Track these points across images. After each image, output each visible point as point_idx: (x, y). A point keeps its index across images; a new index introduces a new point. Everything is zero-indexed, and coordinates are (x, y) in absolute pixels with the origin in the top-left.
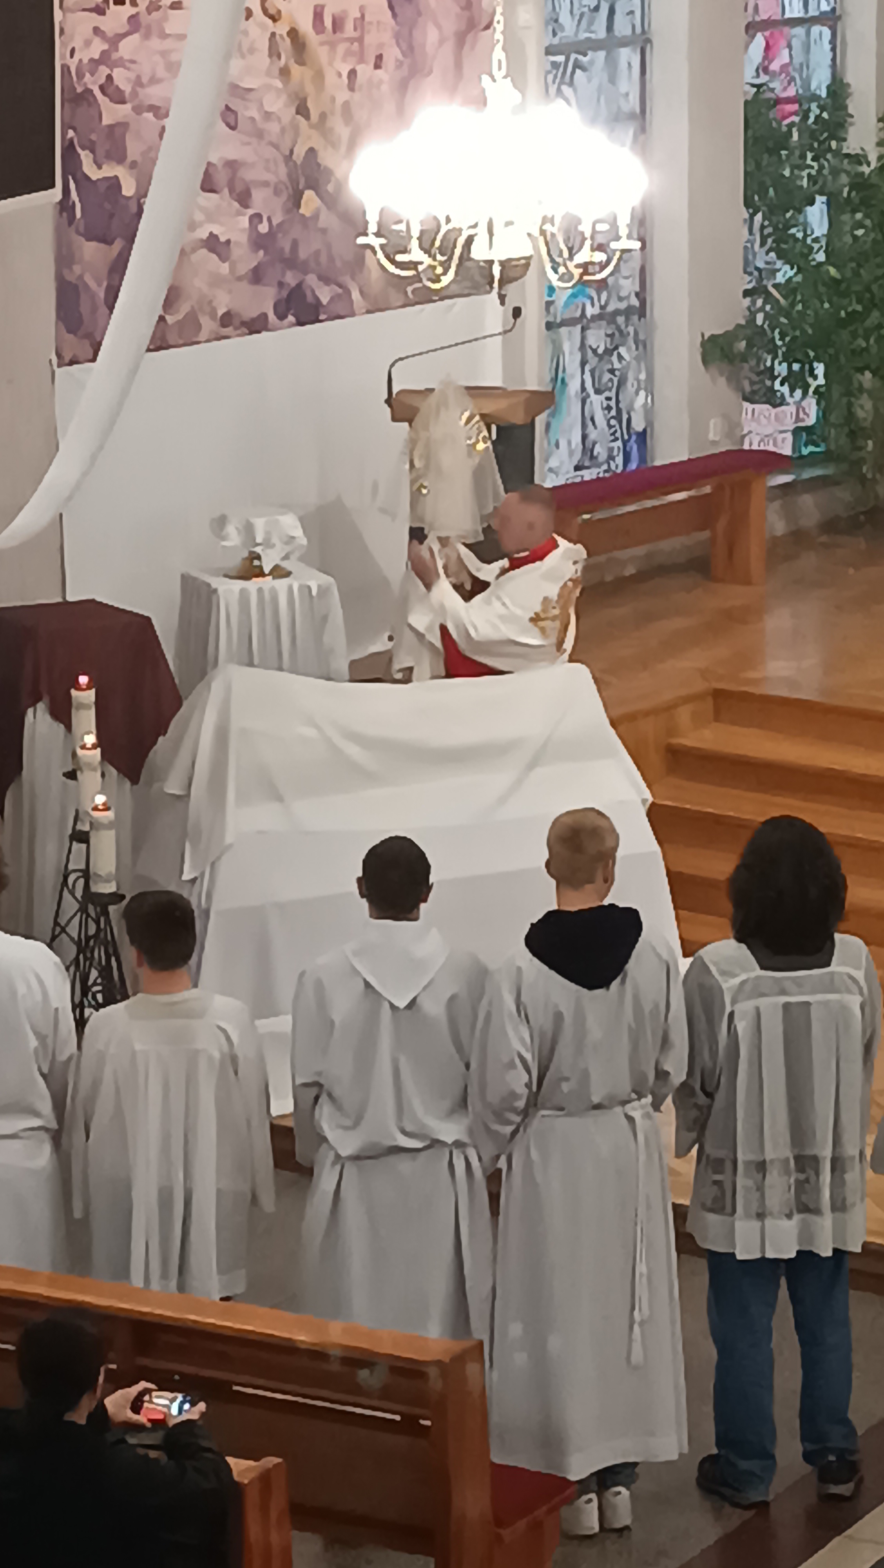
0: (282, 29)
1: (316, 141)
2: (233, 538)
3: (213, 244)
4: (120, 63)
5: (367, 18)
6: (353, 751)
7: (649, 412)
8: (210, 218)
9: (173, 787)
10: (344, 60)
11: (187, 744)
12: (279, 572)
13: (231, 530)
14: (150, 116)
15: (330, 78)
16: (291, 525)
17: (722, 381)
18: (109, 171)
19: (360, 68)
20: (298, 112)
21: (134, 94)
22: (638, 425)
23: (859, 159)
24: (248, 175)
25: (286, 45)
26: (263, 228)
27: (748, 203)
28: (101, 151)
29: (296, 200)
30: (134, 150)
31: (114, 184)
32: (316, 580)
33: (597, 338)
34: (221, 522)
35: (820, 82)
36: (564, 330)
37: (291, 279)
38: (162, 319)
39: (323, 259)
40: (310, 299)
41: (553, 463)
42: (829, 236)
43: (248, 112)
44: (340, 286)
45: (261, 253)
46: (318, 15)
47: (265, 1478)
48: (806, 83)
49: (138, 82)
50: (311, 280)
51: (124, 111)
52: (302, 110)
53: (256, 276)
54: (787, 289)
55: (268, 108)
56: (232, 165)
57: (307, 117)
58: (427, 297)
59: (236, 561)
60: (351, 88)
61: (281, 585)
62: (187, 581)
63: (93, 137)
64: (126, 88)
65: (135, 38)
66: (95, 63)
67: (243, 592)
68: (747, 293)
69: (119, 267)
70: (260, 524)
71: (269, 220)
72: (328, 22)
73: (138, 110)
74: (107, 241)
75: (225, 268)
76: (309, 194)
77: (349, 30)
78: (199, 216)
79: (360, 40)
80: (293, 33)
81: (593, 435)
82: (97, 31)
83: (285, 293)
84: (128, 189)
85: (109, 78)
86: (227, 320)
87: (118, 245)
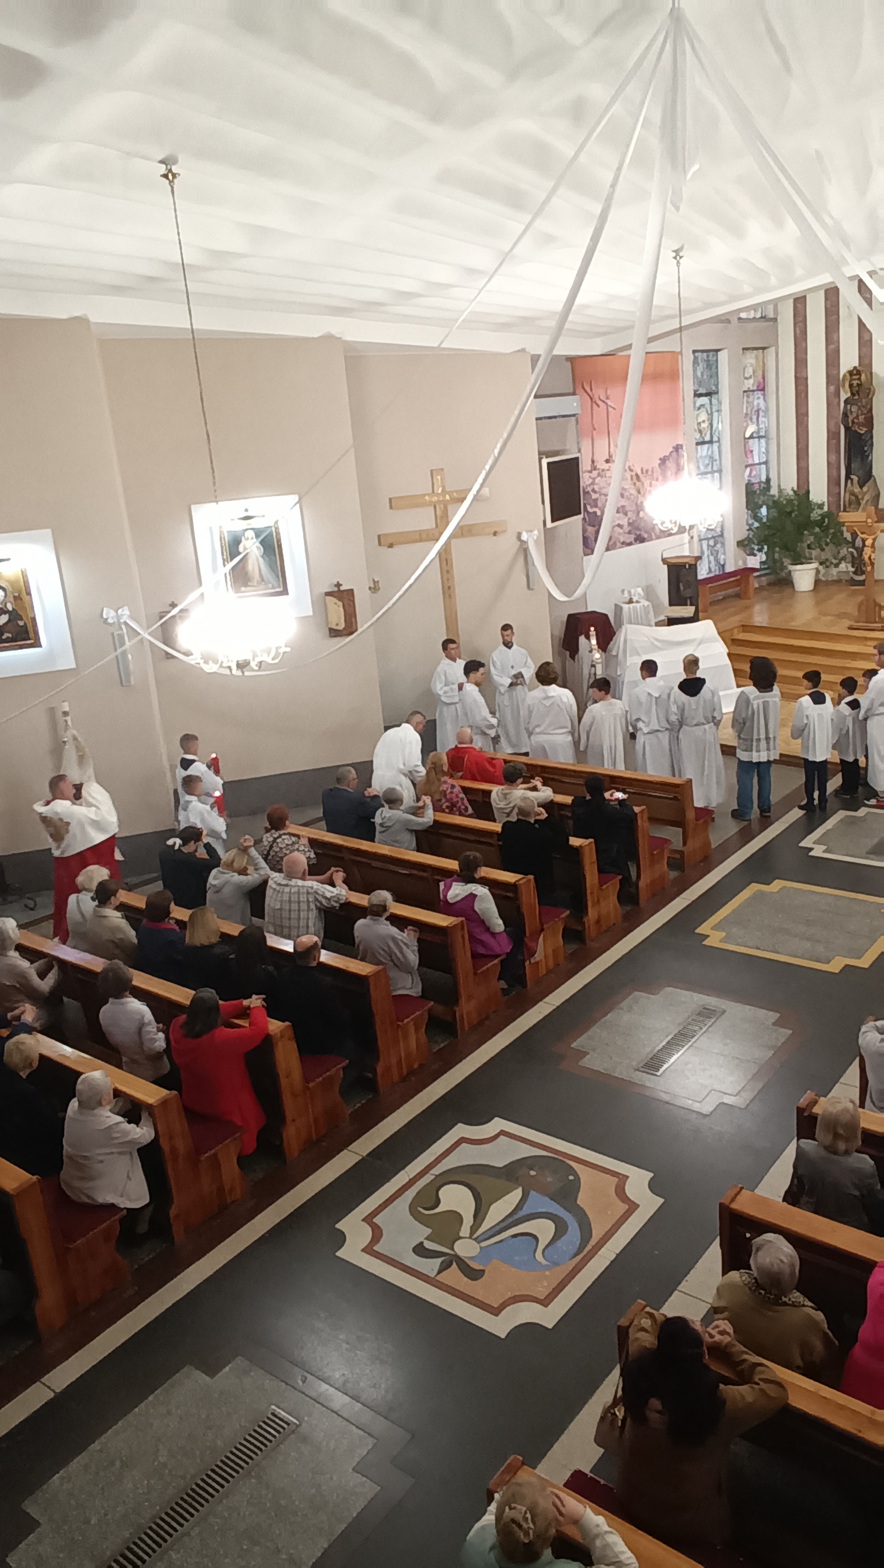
0: (634, 474)
1: (640, 499)
2: (626, 594)
3: (619, 526)
4: (596, 484)
5: (654, 470)
6: (656, 643)
7: (725, 560)
8: (618, 519)
9: (614, 653)
11: (617, 644)
12: (637, 602)
13: (626, 593)
14: (603, 496)
15: (645, 484)
16: (639, 590)
17: (742, 551)
18: (594, 509)
19: (653, 482)
20: (637, 493)
22: (722, 563)
23: (774, 496)
24: (627, 509)
25: (635, 478)
26: (631, 521)
27: (747, 508)
29: (637, 514)
30: (600, 504)
31: (595, 513)
32: (646, 603)
33: (712, 543)
34: (623, 591)
35: (764, 479)
36: (703, 542)
37: (638, 533)
38: (608, 544)
39: (645, 528)
40: (642, 537)
41: (702, 573)
42: (767, 516)
43: (626, 494)
44: (649, 534)
45: (630, 527)
46: (642, 470)
47: (642, 812)
48: (760, 479)
49: (600, 488)
50: (642, 533)
52: (639, 492)
53: (630, 532)
54: (757, 528)
55: (630, 493)
56: (623, 507)
57: (639, 494)
58: (670, 535)
59: (627, 600)
61: (638, 605)
62: (616, 605)
63: (590, 502)
64: (597, 490)
65: (599, 479)
66: (590, 485)
67: (629, 607)
68: (748, 530)
69: (597, 532)
70: (633, 591)
71: (631, 519)
72: (644, 471)
73: (600, 495)
74: (594, 526)
75: (622, 531)
76: (640, 513)
77: (650, 473)
78: (616, 519)
79: (652, 475)
80: (637, 475)
81: (711, 566)
82: (590, 477)
83: (636, 536)
84: (599, 513)
85: (593, 488)
86: (623, 543)
87: (597, 527)
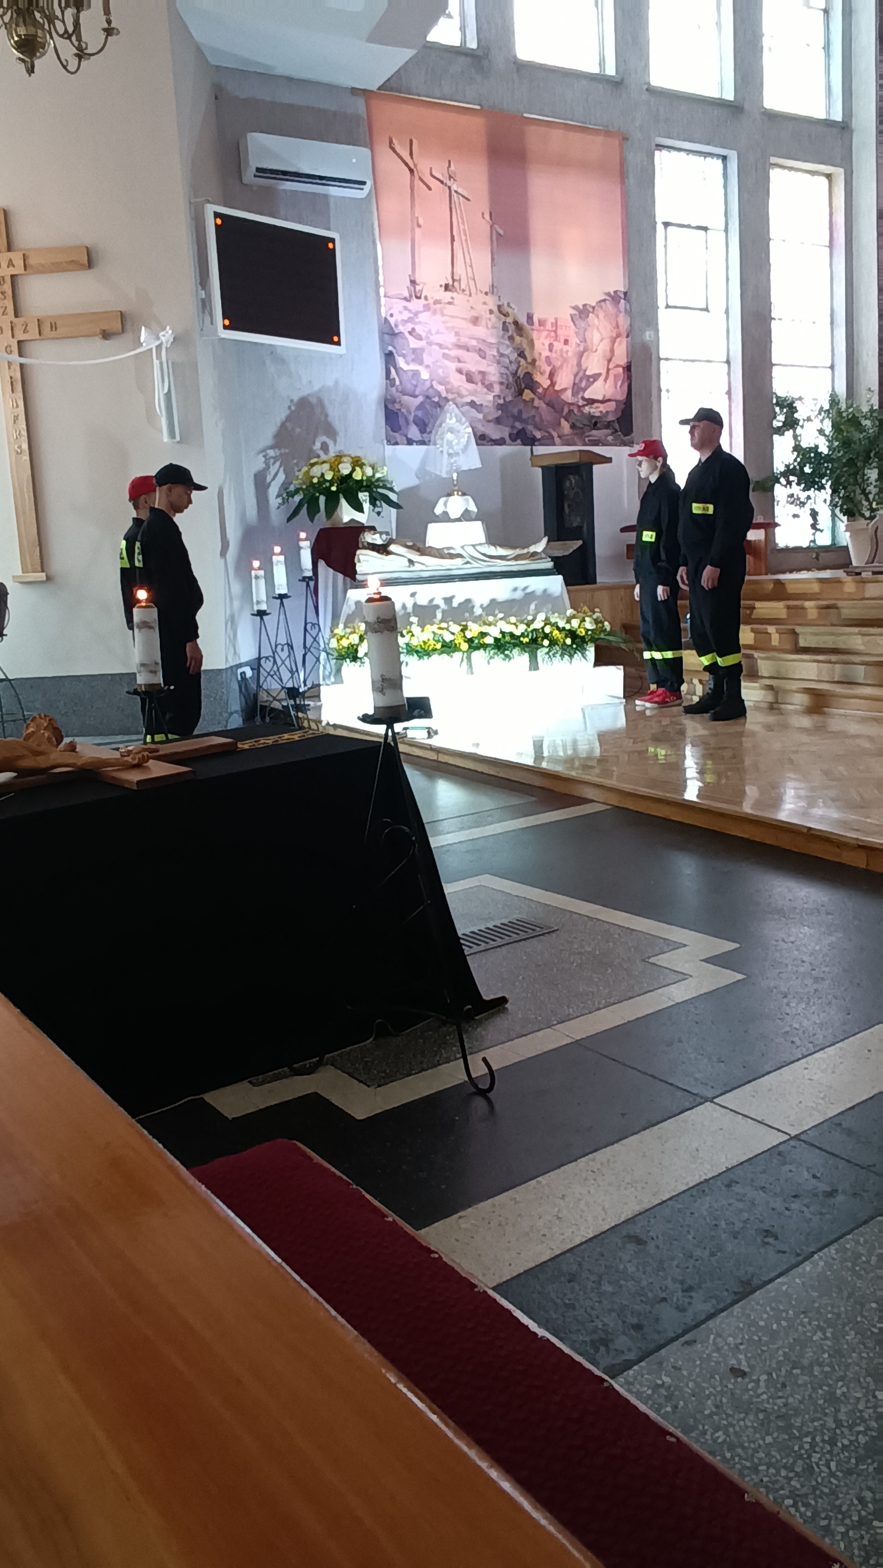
0: (509, 320)
1: (530, 369)
4: (420, 323)
5: (559, 323)
8: (471, 394)
10: (546, 337)
14: (437, 348)
15: (538, 345)
18: (413, 367)
19: (555, 344)
20: (519, 355)
21: (427, 337)
24: (492, 378)
25: (512, 328)
26: (500, 401)
28: (409, 358)
29: (520, 393)
31: (416, 374)
37: (519, 425)
39: (537, 419)
40: (529, 435)
43: (491, 352)
44: (547, 432)
45: (500, 412)
46: (530, 318)
49: (429, 332)
50: (530, 428)
51: (423, 343)
52: (522, 355)
53: (498, 421)
55: (501, 351)
56: (482, 373)
57: (525, 358)
60: (551, 350)
63: (404, 352)
64: (424, 335)
65: (427, 314)
66: (405, 322)
71: (504, 398)
72: (536, 322)
73: (430, 344)
75: (480, 416)
76: (527, 391)
77: (549, 327)
79: (555, 331)
80: (516, 323)
83: (515, 432)
84: (425, 376)
85: (413, 329)
87: (420, 399)
